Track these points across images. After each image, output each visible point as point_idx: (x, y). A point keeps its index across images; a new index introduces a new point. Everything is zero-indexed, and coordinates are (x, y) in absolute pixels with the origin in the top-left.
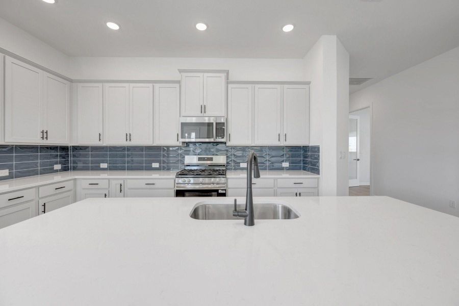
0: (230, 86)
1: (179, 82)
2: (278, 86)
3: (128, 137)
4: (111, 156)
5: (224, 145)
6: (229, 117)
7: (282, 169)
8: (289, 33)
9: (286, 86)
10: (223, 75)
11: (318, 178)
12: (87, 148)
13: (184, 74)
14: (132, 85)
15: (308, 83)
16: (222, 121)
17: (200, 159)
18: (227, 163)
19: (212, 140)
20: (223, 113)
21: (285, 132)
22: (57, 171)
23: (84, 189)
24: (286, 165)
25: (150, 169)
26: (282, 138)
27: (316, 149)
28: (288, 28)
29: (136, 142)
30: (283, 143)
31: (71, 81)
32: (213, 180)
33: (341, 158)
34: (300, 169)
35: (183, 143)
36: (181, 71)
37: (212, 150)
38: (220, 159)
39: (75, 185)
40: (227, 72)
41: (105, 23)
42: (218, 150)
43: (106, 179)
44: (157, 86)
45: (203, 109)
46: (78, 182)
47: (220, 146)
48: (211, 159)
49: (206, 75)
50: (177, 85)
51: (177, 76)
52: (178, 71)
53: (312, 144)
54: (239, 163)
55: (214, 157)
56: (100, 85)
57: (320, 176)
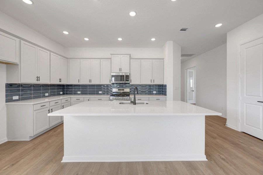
0: (131, 60)
1: (110, 59)
2: (151, 60)
3: (90, 81)
5: (129, 84)
6: (131, 73)
7: (153, 94)
8: (154, 41)
9: (154, 60)
10: (128, 56)
11: (166, 97)
13: (113, 56)
14: (91, 60)
15: (163, 59)
16: (128, 74)
17: (119, 90)
18: (130, 91)
19: (124, 82)
20: (128, 71)
21: (154, 79)
22: (61, 94)
23: (74, 101)
25: (98, 94)
26: (152, 81)
27: (166, 86)
28: (153, 39)
29: (93, 83)
30: (152, 83)
31: (67, 58)
32: (124, 98)
33: (176, 89)
35: (112, 83)
36: (111, 54)
37: (124, 86)
38: (127, 90)
39: (71, 100)
40: (130, 55)
41: (84, 38)
42: (126, 86)
43: (83, 97)
44: (102, 60)
45: (120, 70)
46: (72, 99)
47: (127, 85)
48: (123, 90)
49: (121, 56)
50: (110, 60)
51: (109, 56)
52: (110, 55)
53: (164, 84)
55: (125, 89)
56: (79, 60)
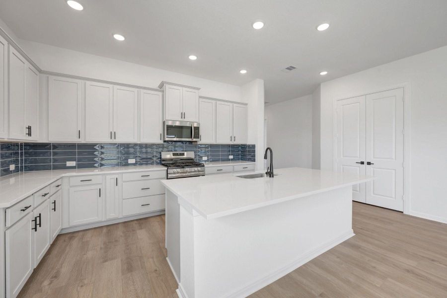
0: (201, 100)
1: (162, 91)
2: (231, 104)
4: (79, 153)
5: (195, 144)
6: (200, 124)
7: (229, 160)
8: (244, 75)
9: (235, 105)
10: (197, 91)
11: (255, 164)
12: (48, 145)
13: (167, 86)
15: (246, 104)
16: (197, 125)
17: (174, 155)
18: (195, 157)
19: (190, 140)
20: (195, 120)
21: (234, 135)
22: (15, 171)
23: (73, 186)
24: (231, 157)
26: (233, 139)
27: (254, 146)
28: (243, 72)
30: (233, 143)
31: (40, 71)
34: (239, 160)
36: (165, 83)
38: (190, 154)
41: (113, 35)
44: (142, 91)
45: (183, 115)
48: (183, 154)
49: (185, 89)
50: (160, 93)
53: (248, 143)
54: (202, 157)
55: (186, 153)
57: (256, 162)
